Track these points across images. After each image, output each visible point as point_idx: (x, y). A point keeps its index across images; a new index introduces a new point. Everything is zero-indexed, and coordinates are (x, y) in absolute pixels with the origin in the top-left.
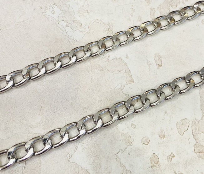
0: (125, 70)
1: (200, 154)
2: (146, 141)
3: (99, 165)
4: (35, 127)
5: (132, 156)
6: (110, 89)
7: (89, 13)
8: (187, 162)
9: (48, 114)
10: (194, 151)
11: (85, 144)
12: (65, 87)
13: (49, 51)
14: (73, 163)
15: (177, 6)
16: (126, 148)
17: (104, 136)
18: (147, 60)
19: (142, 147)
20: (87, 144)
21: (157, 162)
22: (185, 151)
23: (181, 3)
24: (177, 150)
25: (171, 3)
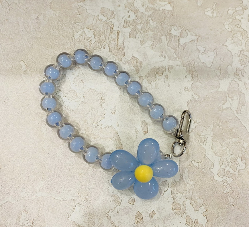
0: (116, 137)
1: (177, 211)
2: (132, 201)
3: (93, 222)
4: (39, 191)
5: (120, 214)
7: (83, 83)
8: (165, 218)
9: (50, 180)
10: (172, 208)
11: (81, 205)
12: (63, 155)
14: (71, 222)
15: (163, 74)
16: (115, 208)
17: (97, 197)
18: (135, 127)
19: (129, 206)
20: (83, 205)
21: (141, 219)
22: (164, 209)
23: (167, 71)
24: (158, 208)
25: (158, 70)
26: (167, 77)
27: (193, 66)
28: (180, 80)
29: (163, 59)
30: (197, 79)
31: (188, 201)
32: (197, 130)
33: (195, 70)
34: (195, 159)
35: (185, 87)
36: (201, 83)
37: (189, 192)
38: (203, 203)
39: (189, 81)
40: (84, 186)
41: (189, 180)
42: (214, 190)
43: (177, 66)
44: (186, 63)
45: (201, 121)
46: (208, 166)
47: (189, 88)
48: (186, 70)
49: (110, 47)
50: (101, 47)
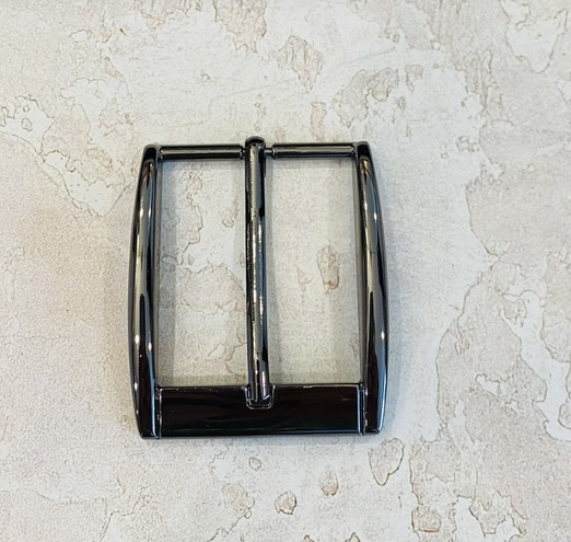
1: (427, 533)
2: (288, 504)
6: (193, 361)
7: (132, 124)
9: (27, 438)
10: (411, 527)
11: (127, 517)
12: (70, 360)
13: (19, 252)
15: (390, 95)
16: (234, 525)
17: (177, 493)
18: (298, 270)
19: (277, 520)
20: (133, 515)
22: (388, 529)
23: (402, 84)
24: (368, 525)
25: (372, 82)
26: (401, 103)
27: (487, 67)
28: (444, 115)
29: (389, 43)
30: (499, 110)
31: (464, 504)
32: (497, 279)
33: (495, 82)
34: (488, 371)
35: (460, 138)
36: (512, 125)
37: (468, 474)
38: (511, 511)
39: (473, 119)
40: (135, 458)
41: (468, 438)
42: (546, 468)
43: (436, 66)
44: (464, 57)
45: (510, 247)
46: (529, 394)
47: (470, 141)
48: (463, 80)
49: (218, 6)
50: (188, 6)
